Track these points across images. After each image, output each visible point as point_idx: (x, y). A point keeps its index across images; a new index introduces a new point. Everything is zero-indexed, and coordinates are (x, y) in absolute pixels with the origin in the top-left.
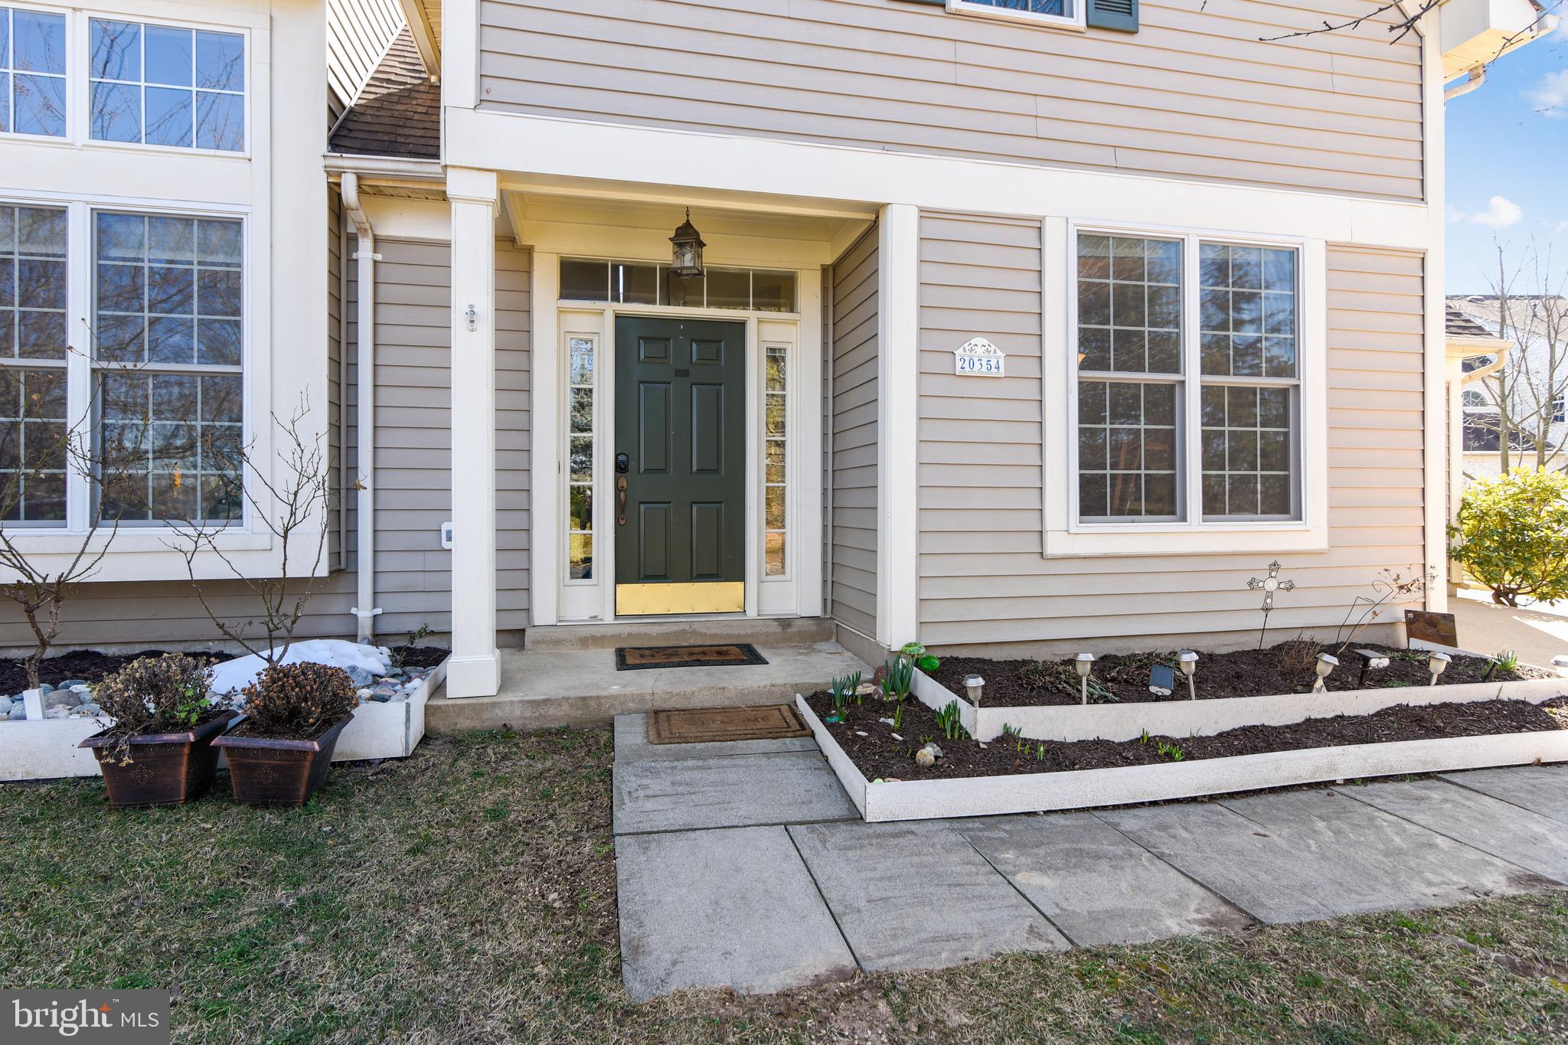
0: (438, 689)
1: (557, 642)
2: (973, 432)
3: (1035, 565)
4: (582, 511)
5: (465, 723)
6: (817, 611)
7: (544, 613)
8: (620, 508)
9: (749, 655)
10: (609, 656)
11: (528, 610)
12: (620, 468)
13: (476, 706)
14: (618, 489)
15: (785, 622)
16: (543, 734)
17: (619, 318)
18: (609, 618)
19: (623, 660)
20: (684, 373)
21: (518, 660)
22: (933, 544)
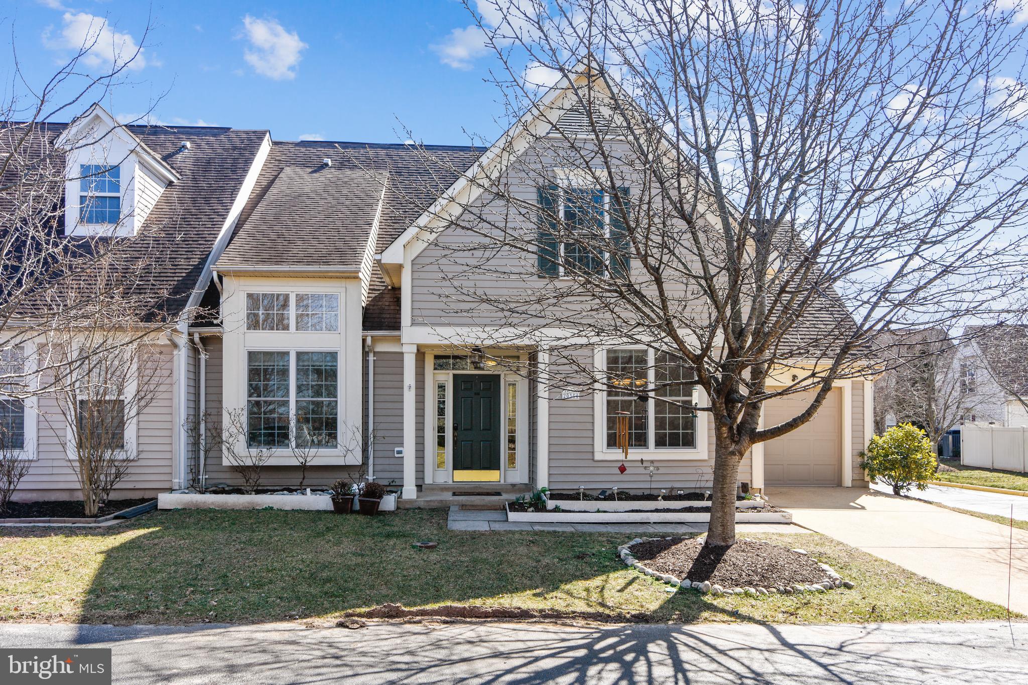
0: (400, 497)
1: (433, 489)
2: (569, 418)
3: (591, 464)
4: (441, 442)
5: (408, 506)
6: (527, 481)
7: (428, 480)
8: (455, 443)
9: (499, 494)
10: (450, 493)
11: (423, 479)
12: (455, 429)
13: (411, 501)
14: (454, 436)
15: (513, 485)
16: (433, 510)
17: (454, 375)
18: (451, 482)
19: (454, 494)
20: (478, 394)
21: (420, 494)
22: (553, 456)
